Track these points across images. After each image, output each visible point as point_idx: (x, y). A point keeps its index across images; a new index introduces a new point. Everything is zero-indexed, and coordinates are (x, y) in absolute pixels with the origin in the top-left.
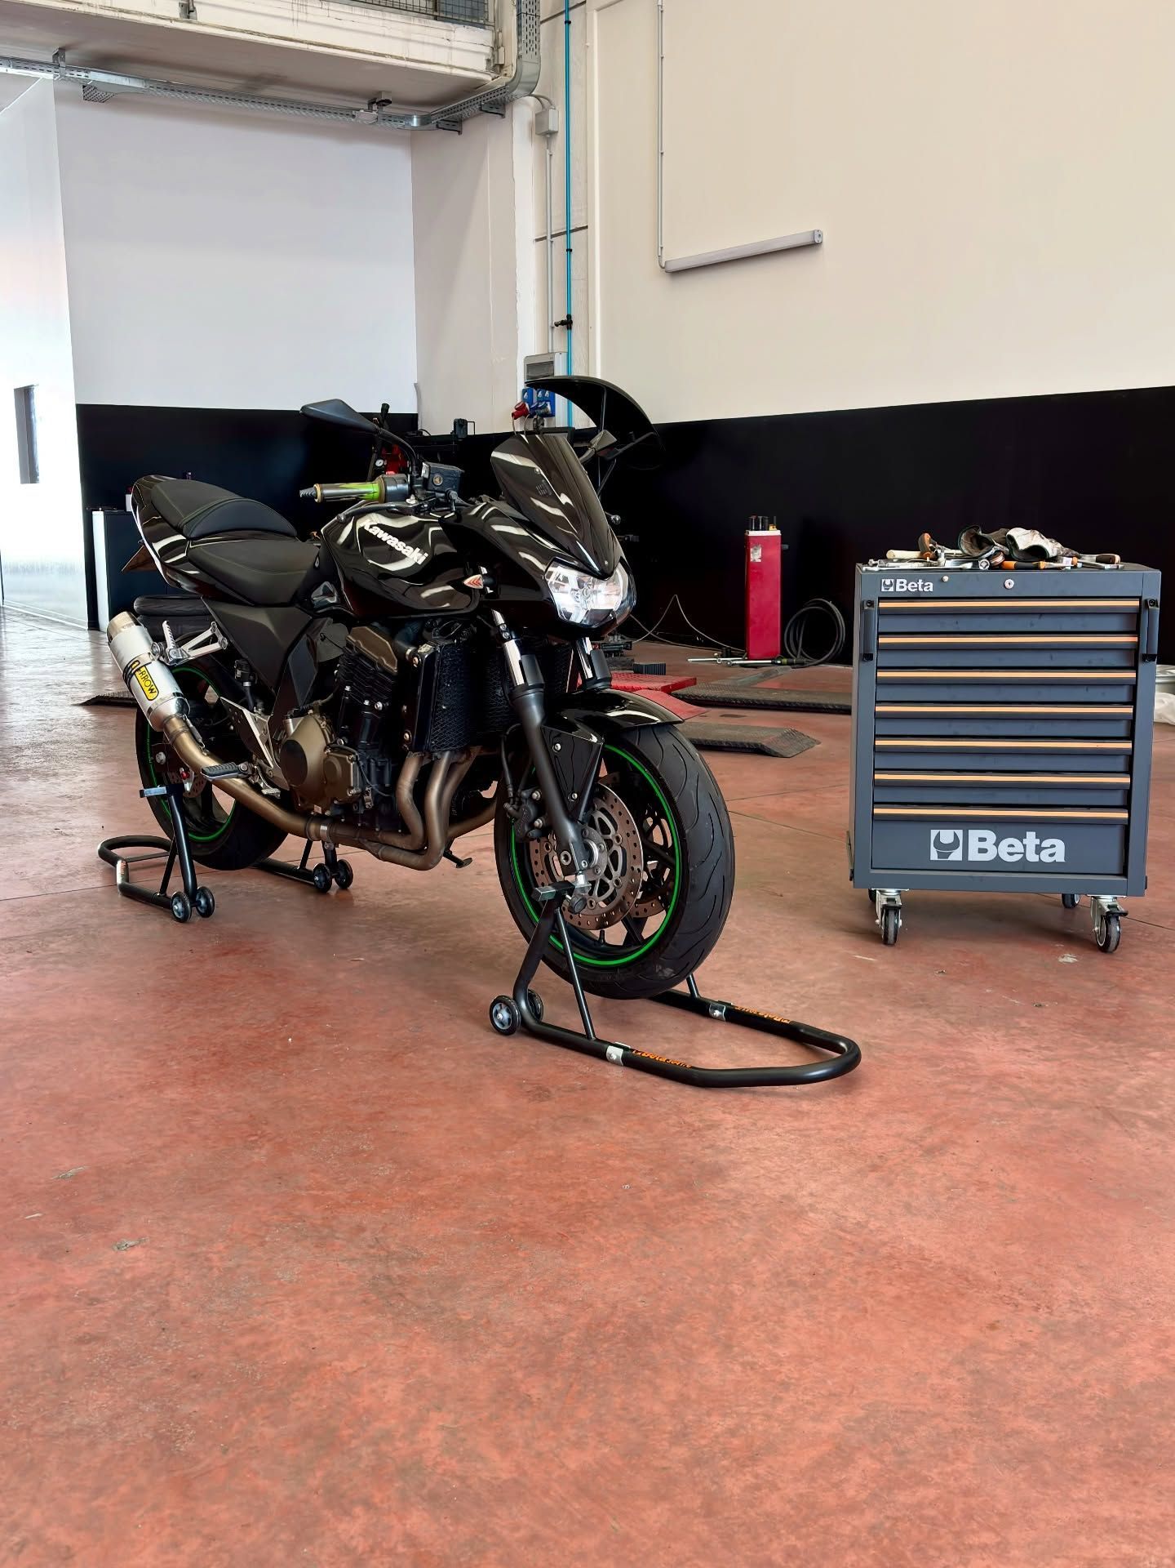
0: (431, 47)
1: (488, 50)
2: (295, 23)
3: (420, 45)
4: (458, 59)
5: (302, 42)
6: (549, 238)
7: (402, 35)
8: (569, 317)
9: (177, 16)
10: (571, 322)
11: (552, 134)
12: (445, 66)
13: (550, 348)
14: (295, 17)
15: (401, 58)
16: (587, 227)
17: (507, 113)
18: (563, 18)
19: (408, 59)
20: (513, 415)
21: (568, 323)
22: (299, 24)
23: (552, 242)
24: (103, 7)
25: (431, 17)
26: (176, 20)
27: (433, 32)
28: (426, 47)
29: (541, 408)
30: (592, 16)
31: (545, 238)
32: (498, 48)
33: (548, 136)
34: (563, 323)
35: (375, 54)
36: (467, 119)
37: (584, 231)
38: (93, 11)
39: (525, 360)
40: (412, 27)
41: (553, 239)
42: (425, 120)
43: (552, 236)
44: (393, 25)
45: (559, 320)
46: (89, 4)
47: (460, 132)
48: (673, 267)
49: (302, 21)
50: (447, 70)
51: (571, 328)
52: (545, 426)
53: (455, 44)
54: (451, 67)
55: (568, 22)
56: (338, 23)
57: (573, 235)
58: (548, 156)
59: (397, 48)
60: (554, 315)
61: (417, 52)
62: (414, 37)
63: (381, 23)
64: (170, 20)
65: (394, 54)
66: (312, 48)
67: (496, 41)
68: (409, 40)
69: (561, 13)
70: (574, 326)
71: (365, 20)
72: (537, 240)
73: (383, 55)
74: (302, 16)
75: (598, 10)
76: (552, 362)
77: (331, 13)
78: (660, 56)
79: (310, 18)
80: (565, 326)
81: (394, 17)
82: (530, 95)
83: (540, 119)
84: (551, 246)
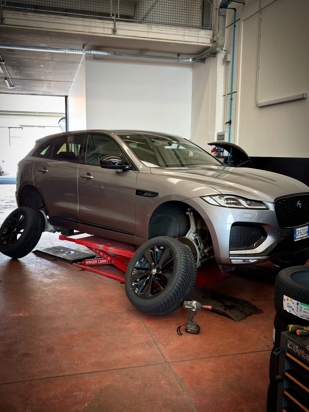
0: (192, 37)
1: (211, 37)
2: (148, 33)
3: (188, 37)
4: (201, 40)
5: (149, 38)
6: (226, 95)
7: (182, 34)
8: (230, 120)
9: (111, 33)
10: (231, 122)
11: (229, 62)
12: (196, 42)
13: (225, 130)
14: (148, 31)
15: (182, 41)
16: (236, 92)
17: (216, 56)
18: (233, 25)
19: (184, 41)
20: (212, 151)
21: (230, 122)
22: (149, 33)
23: (227, 96)
24: (88, 32)
25: (201, 29)
26: (110, 34)
27: (193, 32)
28: (190, 37)
29: (219, 149)
30: (242, 23)
31: (225, 95)
32: (214, 36)
33: (228, 63)
34: (228, 122)
35: (173, 40)
36: (206, 58)
37: (235, 93)
38: (85, 33)
39: (217, 134)
40: (186, 31)
41: (228, 95)
42: (194, 59)
43: (227, 95)
44: (179, 31)
45: (227, 121)
46: (84, 32)
47: (204, 63)
48: (259, 105)
49: (150, 32)
50: (197, 44)
51: (231, 124)
52: (221, 155)
53: (200, 36)
54: (198, 43)
55: (235, 26)
56: (162, 32)
57: (233, 94)
58: (227, 69)
59: (180, 38)
60: (227, 119)
61: (187, 39)
62: (186, 34)
63: (175, 31)
64: (109, 34)
65: (179, 40)
66: (152, 40)
67: (213, 34)
68: (184, 35)
69: (233, 23)
70: (232, 123)
71: (170, 30)
72: (224, 96)
73: (176, 41)
74: (150, 31)
75: (243, 21)
76: (224, 135)
77: (159, 29)
78: (260, 34)
79: (152, 31)
80: (229, 123)
81: (180, 29)
82: (222, 50)
83: (226, 57)
84: (227, 97)
